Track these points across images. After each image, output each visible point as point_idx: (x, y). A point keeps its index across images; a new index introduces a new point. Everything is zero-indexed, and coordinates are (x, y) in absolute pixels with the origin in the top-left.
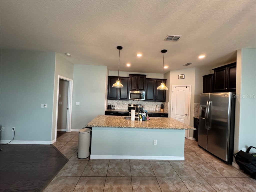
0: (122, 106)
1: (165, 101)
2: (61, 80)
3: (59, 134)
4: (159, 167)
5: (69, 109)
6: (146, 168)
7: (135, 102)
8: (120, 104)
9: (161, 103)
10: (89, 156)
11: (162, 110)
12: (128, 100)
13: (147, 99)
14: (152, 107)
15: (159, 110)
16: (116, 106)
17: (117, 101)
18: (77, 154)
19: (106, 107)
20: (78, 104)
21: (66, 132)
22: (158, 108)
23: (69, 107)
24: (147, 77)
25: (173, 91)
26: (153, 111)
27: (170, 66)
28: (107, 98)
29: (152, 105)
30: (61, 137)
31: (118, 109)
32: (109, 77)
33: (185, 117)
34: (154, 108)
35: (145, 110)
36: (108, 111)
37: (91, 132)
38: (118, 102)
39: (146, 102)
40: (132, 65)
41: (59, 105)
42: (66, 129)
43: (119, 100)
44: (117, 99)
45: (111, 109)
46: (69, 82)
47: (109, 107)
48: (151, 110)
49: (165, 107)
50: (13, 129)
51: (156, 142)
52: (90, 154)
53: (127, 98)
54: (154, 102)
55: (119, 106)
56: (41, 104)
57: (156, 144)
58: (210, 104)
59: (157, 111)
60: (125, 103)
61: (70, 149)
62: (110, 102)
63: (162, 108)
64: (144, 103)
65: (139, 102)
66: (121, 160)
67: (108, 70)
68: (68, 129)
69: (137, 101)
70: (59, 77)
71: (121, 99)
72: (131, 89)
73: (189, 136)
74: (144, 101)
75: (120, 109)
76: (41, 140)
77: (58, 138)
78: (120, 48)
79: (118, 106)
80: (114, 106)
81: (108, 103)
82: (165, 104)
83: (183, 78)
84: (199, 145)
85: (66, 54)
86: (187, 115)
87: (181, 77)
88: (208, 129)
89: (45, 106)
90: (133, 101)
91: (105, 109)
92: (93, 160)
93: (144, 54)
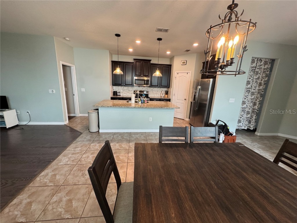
0: (128, 92)
1: (169, 87)
2: (63, 66)
3: (70, 118)
4: (152, 135)
5: (75, 95)
6: (142, 136)
7: (141, 89)
8: (126, 90)
9: (166, 89)
10: (99, 131)
11: (166, 96)
12: (133, 86)
13: (152, 85)
14: (157, 93)
15: (164, 96)
16: (122, 92)
17: (122, 87)
18: (89, 129)
19: (112, 93)
20: (83, 90)
21: (75, 117)
22: (163, 94)
23: (75, 93)
24: (152, 62)
25: (176, 77)
26: (158, 97)
27: (172, 52)
28: (111, 84)
29: (158, 91)
30: (72, 120)
31: (124, 95)
32: (112, 61)
33: (184, 102)
34: (159, 94)
35: (150, 96)
36: (114, 97)
37: (98, 112)
38: (124, 88)
39: (151, 88)
40: (134, 50)
41: (65, 91)
42: (75, 113)
43: (124, 86)
44: (122, 86)
45: (117, 95)
46: (71, 67)
47: (115, 93)
48: (156, 96)
49: (169, 93)
50: (28, 112)
51: (151, 119)
52: (99, 129)
53: (132, 85)
54: (159, 88)
55: (125, 92)
56: (49, 90)
57: (151, 121)
58: (199, 89)
59: (161, 97)
60: (131, 90)
61: (82, 127)
62: (115, 88)
63: (166, 94)
64: (149, 90)
65: (145, 88)
66: (124, 133)
67: (111, 54)
68: (76, 114)
69: (142, 88)
70: (61, 63)
71: (126, 85)
72: (136, 75)
73: (186, 118)
74: (149, 87)
75: (126, 95)
76: (55, 122)
77: (69, 121)
78: (118, 35)
79: (123, 92)
80: (120, 92)
81: (114, 90)
82: (169, 89)
83: (185, 64)
84: (190, 124)
85: (65, 38)
86: (185, 100)
87: (184, 63)
88: (196, 110)
89: (53, 91)
90: (138, 87)
91: (111, 95)
92: (102, 133)
93: (143, 41)
